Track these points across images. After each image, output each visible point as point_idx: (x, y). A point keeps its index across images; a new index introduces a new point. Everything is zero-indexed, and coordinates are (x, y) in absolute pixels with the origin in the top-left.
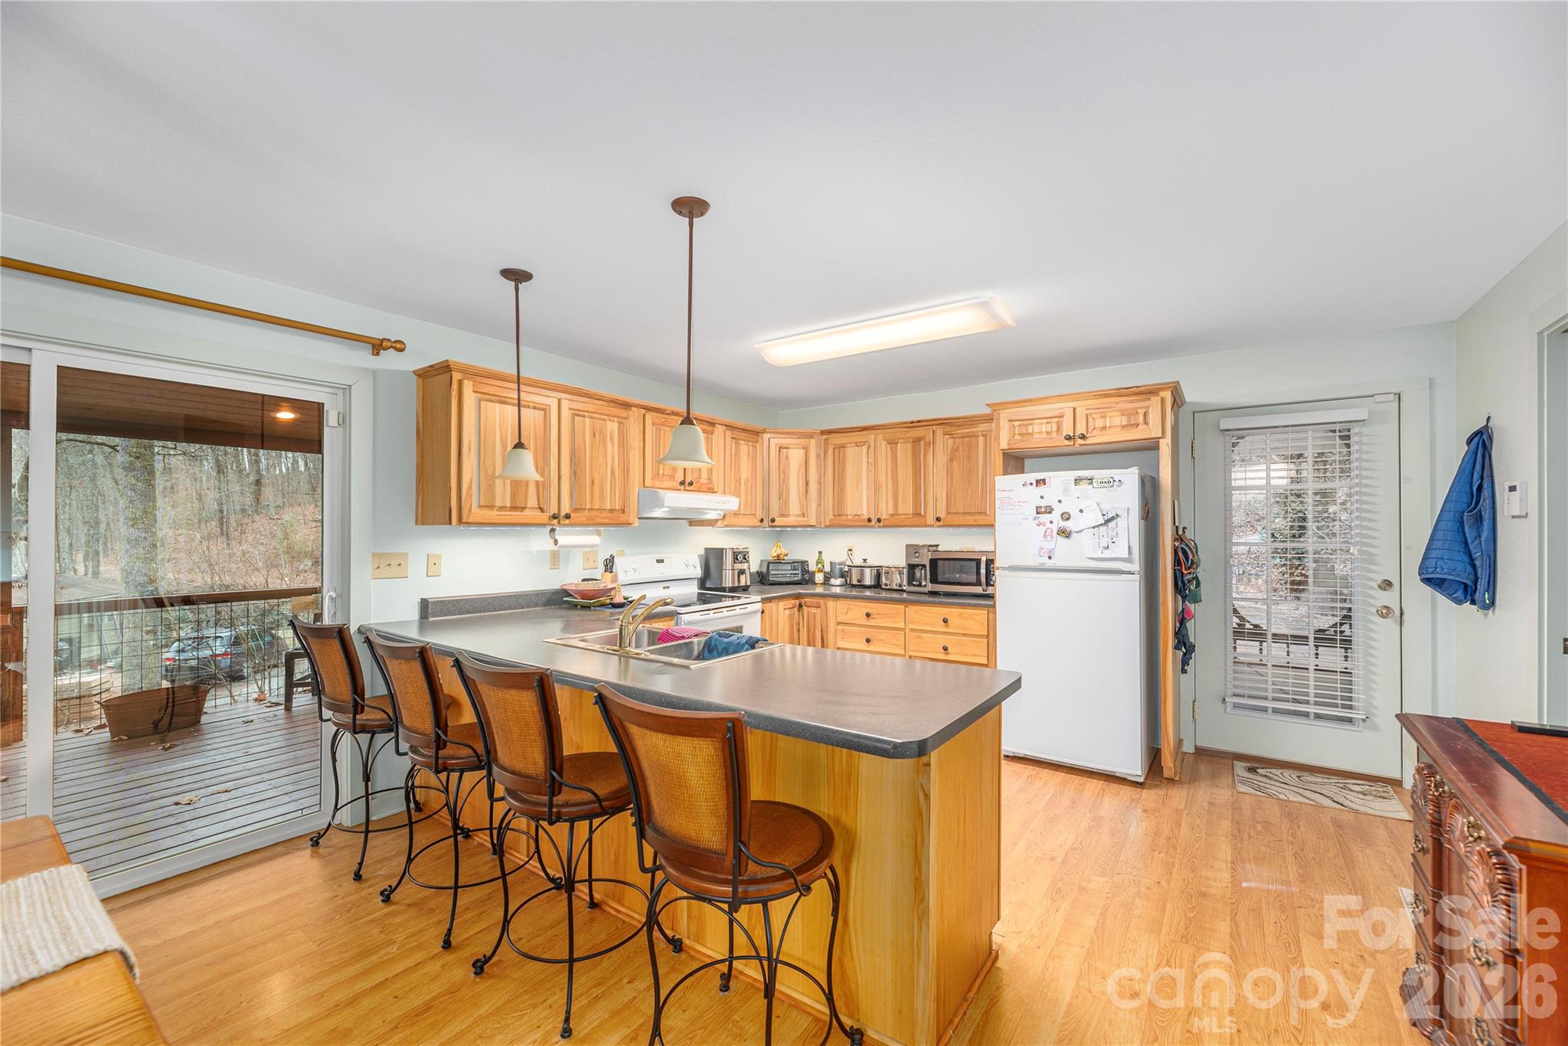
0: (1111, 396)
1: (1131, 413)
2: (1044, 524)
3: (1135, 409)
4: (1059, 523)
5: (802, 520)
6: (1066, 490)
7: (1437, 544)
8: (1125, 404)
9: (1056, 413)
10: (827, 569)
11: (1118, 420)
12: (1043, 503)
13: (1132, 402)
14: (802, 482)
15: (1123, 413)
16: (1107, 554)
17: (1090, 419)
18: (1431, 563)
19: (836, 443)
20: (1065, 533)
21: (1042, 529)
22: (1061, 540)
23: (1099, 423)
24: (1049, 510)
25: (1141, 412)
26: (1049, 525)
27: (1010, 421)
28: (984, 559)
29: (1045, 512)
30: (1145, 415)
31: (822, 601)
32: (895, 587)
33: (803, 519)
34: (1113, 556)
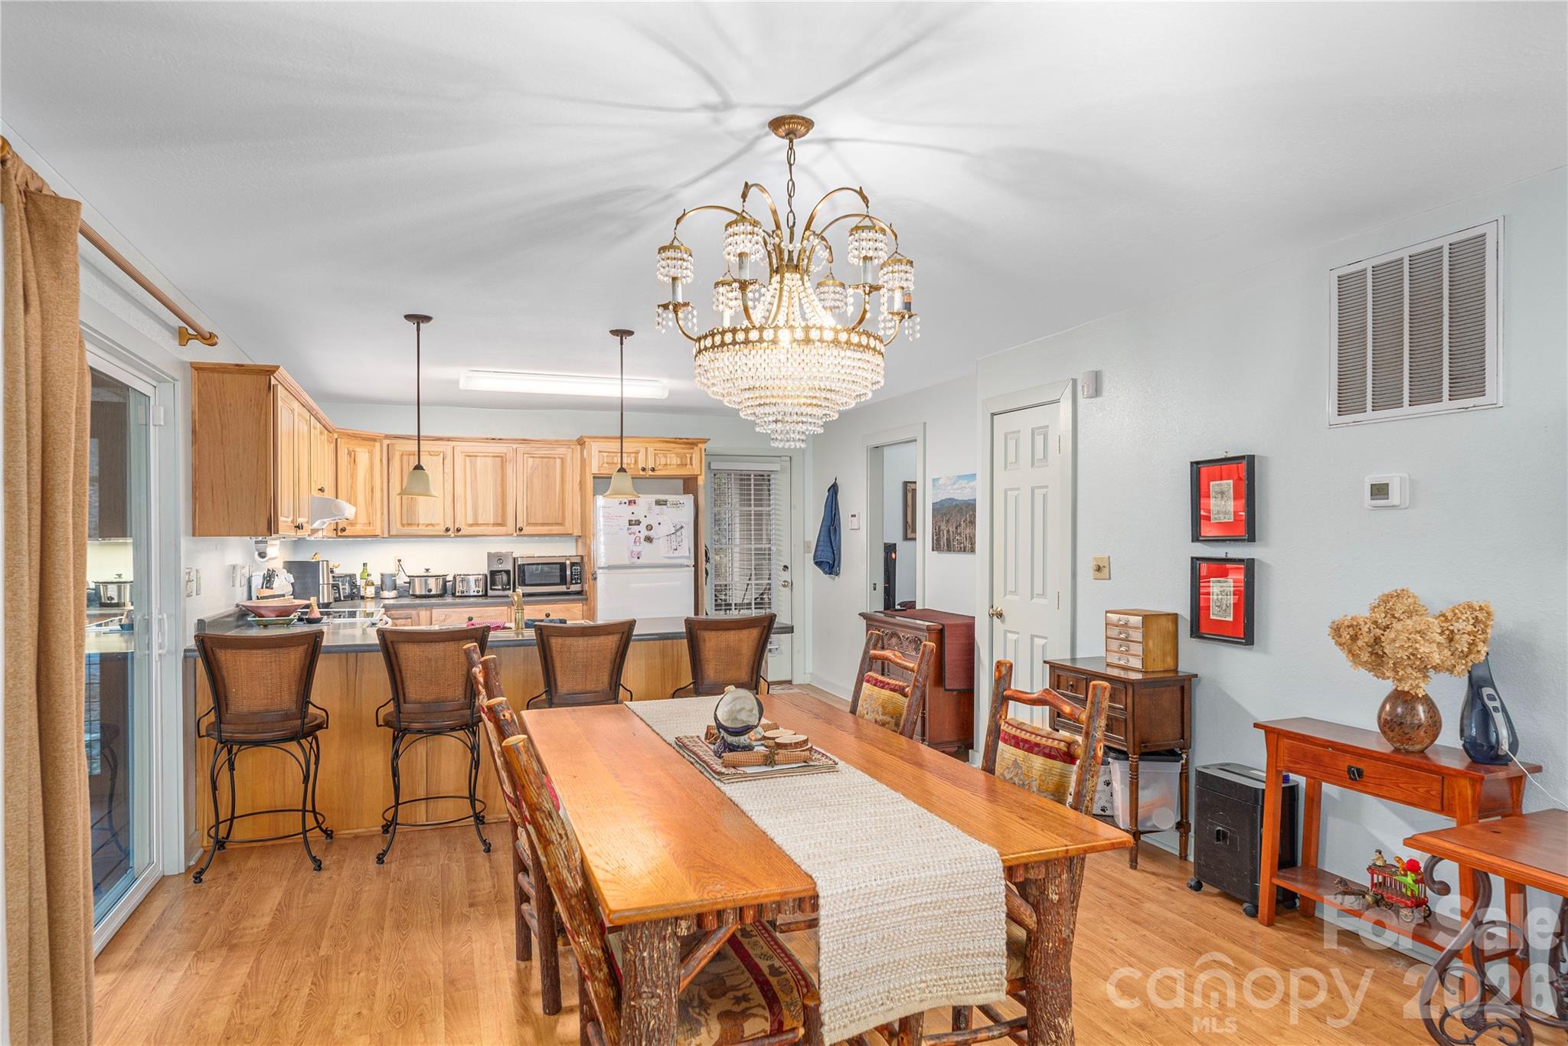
0: (670, 442)
1: (682, 457)
2: (634, 534)
3: (685, 454)
4: (645, 533)
5: (369, 530)
6: (650, 509)
7: (821, 543)
8: (679, 449)
9: (634, 450)
10: (378, 582)
11: (675, 460)
12: (634, 518)
13: (683, 448)
14: (368, 489)
15: (677, 455)
16: (677, 554)
17: (657, 458)
18: (819, 553)
19: (402, 449)
20: (649, 539)
21: (633, 537)
22: (646, 544)
23: (663, 461)
24: (638, 523)
25: (688, 456)
26: (638, 534)
27: (600, 452)
28: (568, 562)
29: (635, 524)
30: (691, 458)
31: (413, 612)
32: (472, 594)
33: (368, 528)
34: (680, 555)
